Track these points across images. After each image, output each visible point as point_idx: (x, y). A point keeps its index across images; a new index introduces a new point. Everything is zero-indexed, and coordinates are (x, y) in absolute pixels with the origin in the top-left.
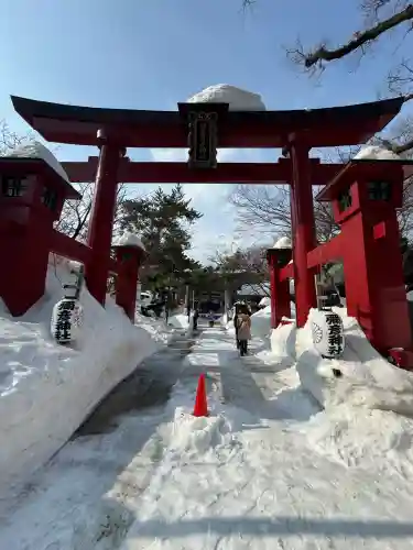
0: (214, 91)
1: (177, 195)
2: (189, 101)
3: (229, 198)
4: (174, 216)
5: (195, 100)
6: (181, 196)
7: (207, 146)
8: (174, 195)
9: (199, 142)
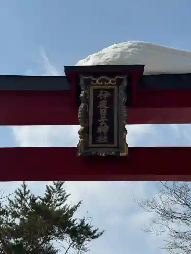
0: (119, 50)
1: (56, 196)
2: (82, 63)
3: (150, 204)
4: (47, 234)
5: (90, 61)
6: (63, 199)
7: (110, 123)
8: (49, 197)
9: (97, 116)
